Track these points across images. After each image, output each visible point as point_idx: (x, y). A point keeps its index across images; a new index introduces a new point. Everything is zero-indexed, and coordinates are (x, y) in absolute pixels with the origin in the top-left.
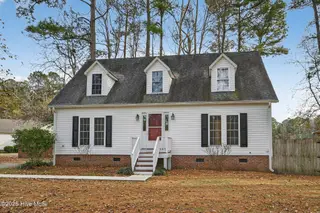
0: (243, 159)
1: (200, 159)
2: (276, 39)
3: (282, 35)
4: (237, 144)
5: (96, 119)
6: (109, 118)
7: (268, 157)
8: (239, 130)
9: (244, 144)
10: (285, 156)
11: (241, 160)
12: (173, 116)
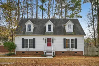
0: (76, 52)
1: (63, 52)
2: (78, 12)
3: (80, 11)
4: (74, 48)
5: (30, 39)
6: (34, 39)
7: (83, 51)
8: (75, 43)
9: (76, 48)
10: (88, 51)
11: (75, 52)
12: (55, 39)
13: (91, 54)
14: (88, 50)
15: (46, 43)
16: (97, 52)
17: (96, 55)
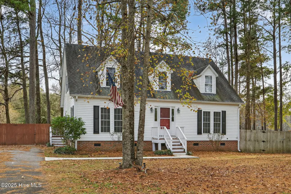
0: (224, 144)
4: (220, 132)
7: (237, 141)
8: (221, 122)
11: (222, 144)
12: (178, 110)
13: (251, 148)
14: (248, 138)
15: (156, 120)
16: (264, 141)
17: (262, 148)
